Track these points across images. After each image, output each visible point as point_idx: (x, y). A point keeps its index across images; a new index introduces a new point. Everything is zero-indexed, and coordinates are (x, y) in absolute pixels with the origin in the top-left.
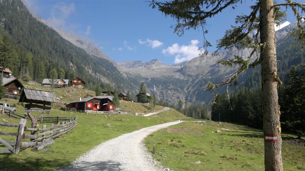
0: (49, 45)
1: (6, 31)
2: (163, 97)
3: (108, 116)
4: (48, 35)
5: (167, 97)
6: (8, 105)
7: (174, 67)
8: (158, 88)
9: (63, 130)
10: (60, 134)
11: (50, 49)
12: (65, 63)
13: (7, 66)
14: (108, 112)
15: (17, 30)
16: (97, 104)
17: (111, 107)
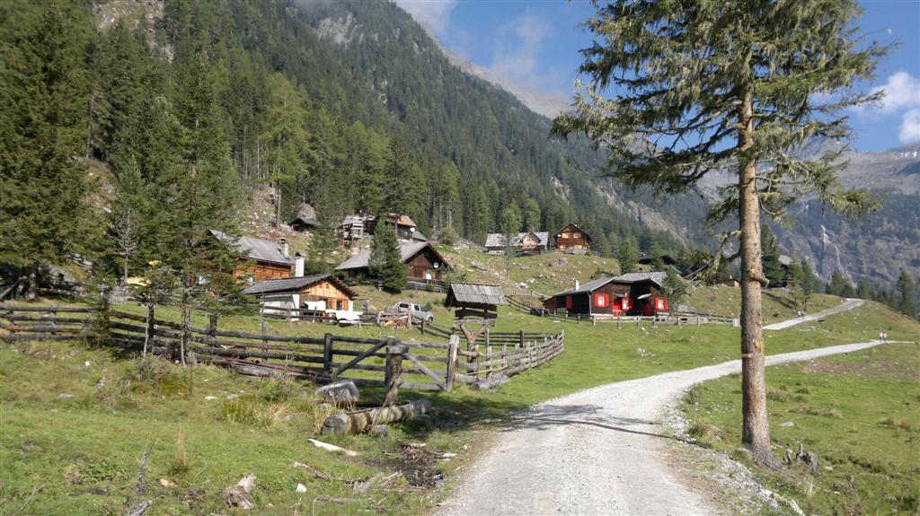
0: (497, 136)
1: (392, 112)
2: (860, 262)
3: (649, 329)
4: (493, 110)
5: (872, 262)
6: (417, 308)
7: (895, 157)
8: (838, 232)
9: (529, 359)
10: (522, 368)
11: (500, 146)
12: (538, 181)
13: (404, 210)
14: (651, 317)
15: (417, 106)
16: (621, 296)
17: (660, 305)
